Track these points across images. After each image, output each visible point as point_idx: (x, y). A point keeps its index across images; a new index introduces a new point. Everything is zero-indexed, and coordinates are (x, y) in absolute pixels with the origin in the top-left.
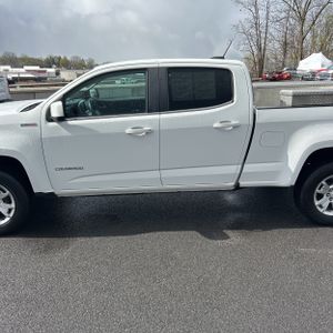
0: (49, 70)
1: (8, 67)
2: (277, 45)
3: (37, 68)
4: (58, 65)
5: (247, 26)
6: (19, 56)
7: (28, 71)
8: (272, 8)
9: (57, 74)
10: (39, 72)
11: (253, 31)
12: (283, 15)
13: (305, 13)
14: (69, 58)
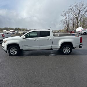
0: (16, 31)
1: (6, 31)
2: (72, 25)
3: (13, 31)
4: (18, 30)
5: (64, 21)
6: (8, 28)
7: (11, 31)
8: (70, 17)
9: (18, 32)
10: (14, 31)
11: (65, 22)
12: (73, 18)
13: (78, 17)
14: (21, 28)
